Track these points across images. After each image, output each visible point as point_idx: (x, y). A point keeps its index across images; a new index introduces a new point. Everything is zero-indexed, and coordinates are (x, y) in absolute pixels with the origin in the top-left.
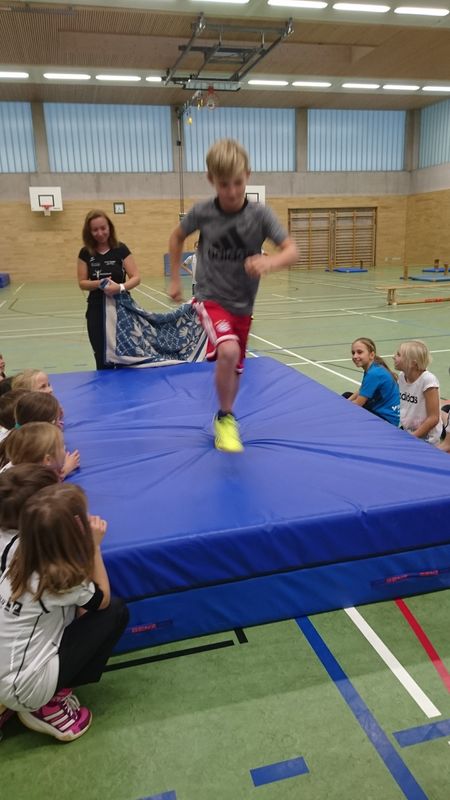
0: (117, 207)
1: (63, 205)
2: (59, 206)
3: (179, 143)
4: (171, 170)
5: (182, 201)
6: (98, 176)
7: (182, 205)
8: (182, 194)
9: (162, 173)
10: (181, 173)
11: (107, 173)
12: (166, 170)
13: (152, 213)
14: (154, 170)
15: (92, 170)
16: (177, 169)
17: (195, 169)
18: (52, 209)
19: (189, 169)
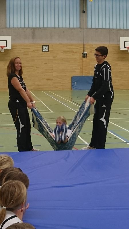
0: (44, 47)
1: (12, 46)
2: (9, 47)
3: (84, 12)
4: (78, 26)
5: (84, 45)
6: (34, 29)
7: (84, 47)
8: (84, 40)
9: (73, 28)
10: (84, 28)
11: (40, 28)
12: (75, 26)
13: (65, 52)
14: (68, 26)
15: (30, 26)
16: (82, 26)
17: (93, 27)
18: (5, 48)
19: (90, 26)
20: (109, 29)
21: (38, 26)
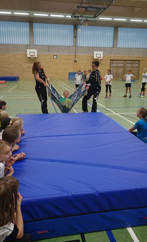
0: (54, 57)
1: (37, 55)
3: (76, 37)
4: (72, 45)
5: (75, 55)
6: (49, 46)
7: (75, 57)
8: (76, 53)
9: (70, 46)
10: (76, 46)
11: (52, 46)
13: (65, 59)
14: (67, 45)
15: (47, 45)
16: (74, 45)
17: (80, 46)
18: (34, 56)
19: (78, 45)
20: (89, 47)
21: (51, 45)
